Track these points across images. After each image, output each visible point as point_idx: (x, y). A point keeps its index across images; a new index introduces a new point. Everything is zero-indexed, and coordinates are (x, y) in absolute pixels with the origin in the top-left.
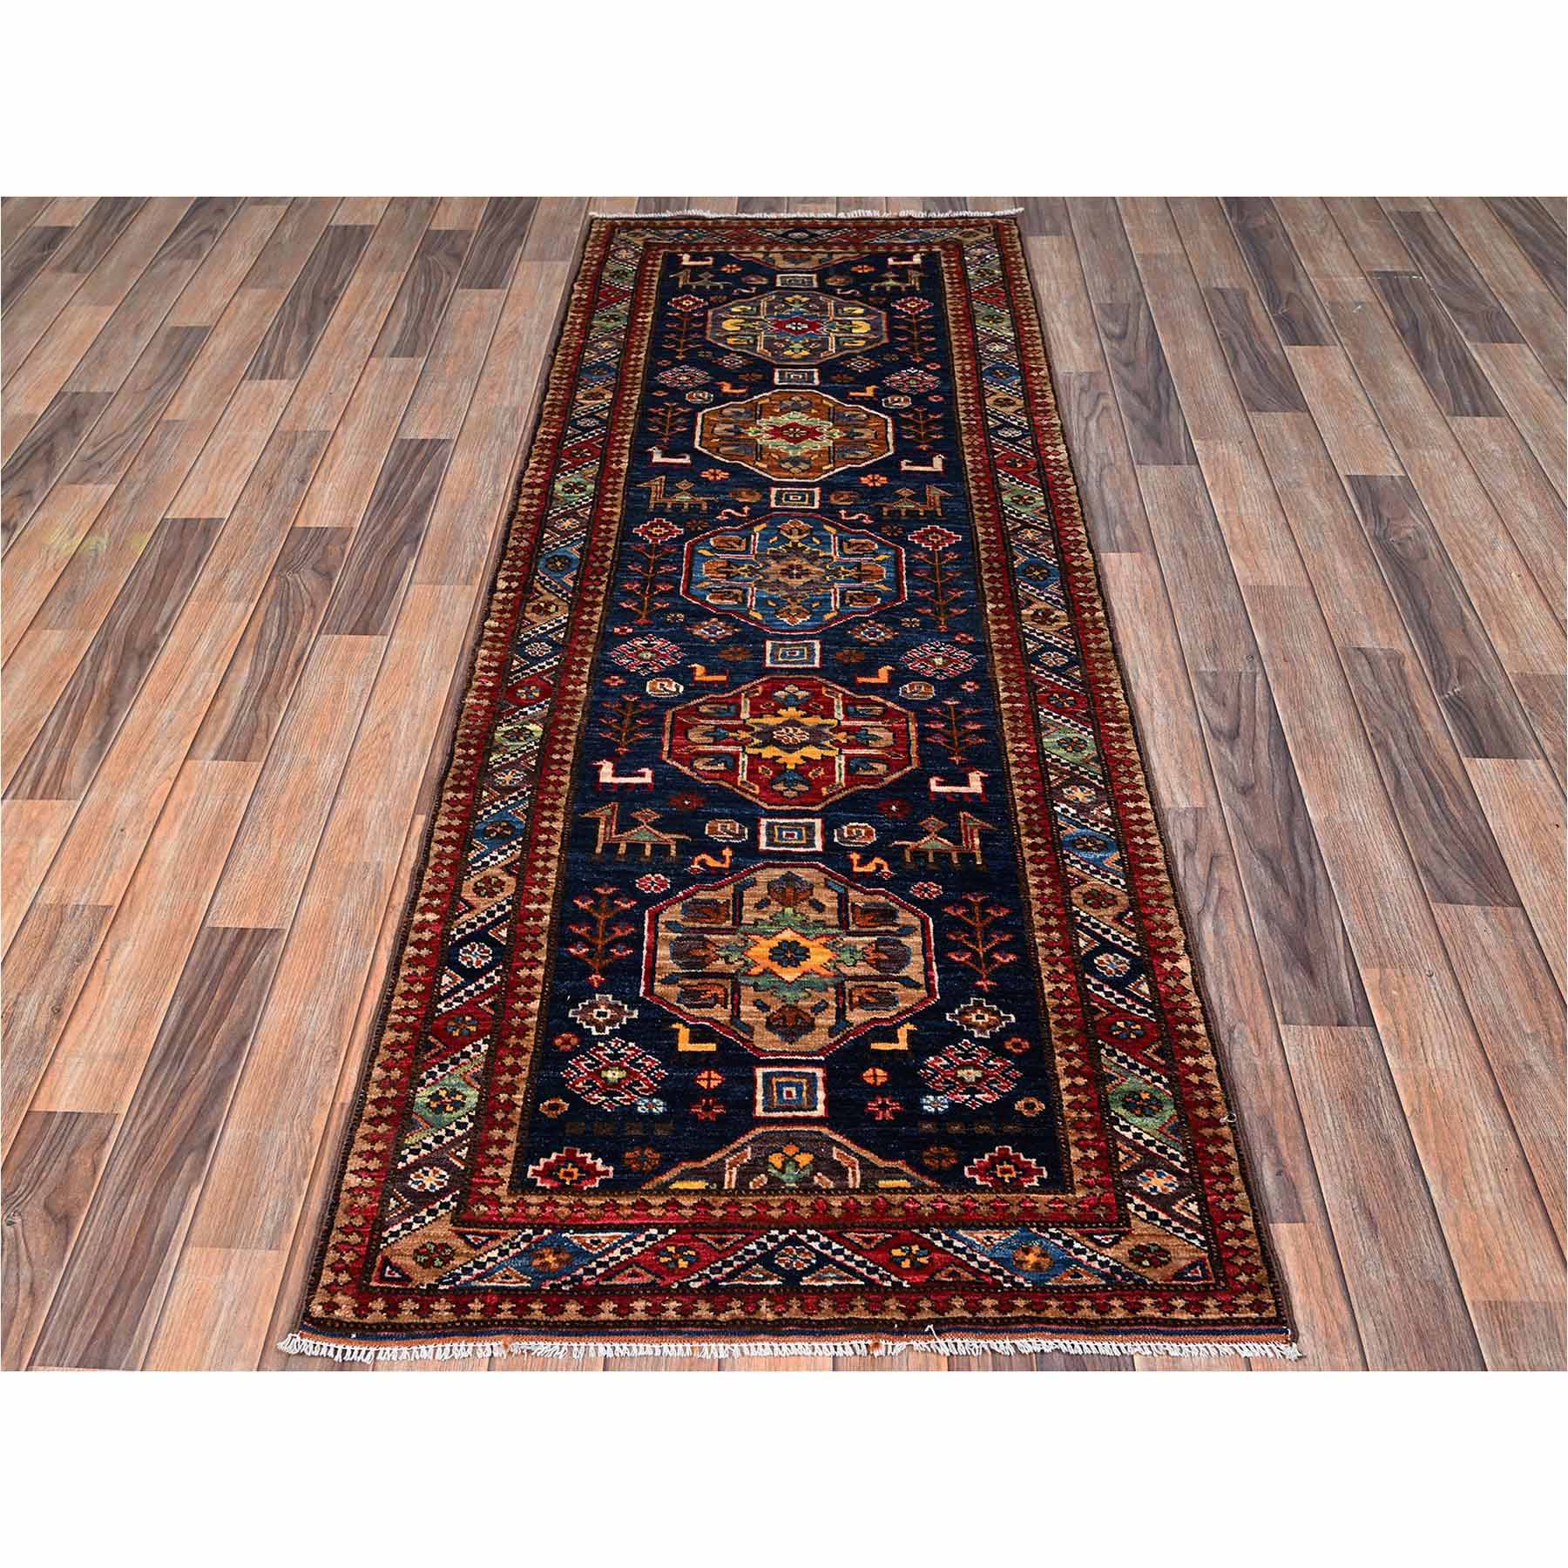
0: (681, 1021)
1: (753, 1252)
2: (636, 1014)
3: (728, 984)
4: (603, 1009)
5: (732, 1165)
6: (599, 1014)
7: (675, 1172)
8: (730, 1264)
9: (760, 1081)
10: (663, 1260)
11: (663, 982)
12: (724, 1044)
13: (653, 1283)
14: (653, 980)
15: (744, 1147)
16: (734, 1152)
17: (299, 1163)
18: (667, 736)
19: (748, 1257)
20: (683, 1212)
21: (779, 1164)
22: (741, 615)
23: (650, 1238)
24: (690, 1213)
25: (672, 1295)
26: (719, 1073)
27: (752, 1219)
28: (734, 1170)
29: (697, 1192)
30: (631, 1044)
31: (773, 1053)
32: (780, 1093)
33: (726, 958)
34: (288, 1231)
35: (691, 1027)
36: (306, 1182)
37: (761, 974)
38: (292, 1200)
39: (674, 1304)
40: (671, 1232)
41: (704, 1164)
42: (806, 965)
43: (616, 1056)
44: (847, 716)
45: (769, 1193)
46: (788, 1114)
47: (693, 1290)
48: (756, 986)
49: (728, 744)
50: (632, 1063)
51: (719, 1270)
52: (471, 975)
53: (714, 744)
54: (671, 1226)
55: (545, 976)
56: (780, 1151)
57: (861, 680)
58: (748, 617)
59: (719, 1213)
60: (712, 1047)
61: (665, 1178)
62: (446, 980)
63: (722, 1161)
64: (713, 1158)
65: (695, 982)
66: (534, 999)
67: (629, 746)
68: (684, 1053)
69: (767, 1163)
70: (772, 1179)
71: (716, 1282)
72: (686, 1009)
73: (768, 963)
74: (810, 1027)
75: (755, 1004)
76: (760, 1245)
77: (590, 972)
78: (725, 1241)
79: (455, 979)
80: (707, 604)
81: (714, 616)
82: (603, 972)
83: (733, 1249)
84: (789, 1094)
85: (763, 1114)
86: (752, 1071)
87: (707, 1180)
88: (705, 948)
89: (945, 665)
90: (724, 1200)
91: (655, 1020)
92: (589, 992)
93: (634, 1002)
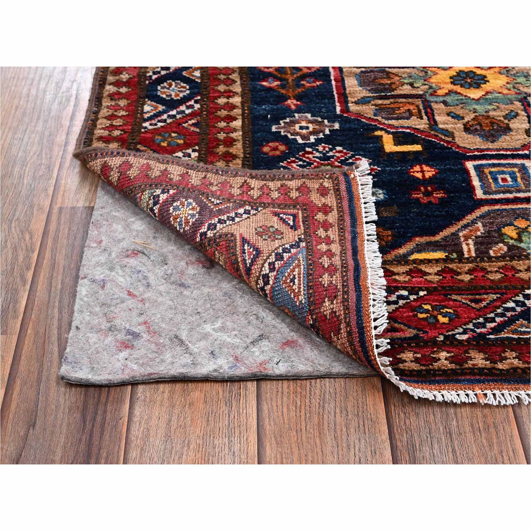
0: (382, 129)
1: (513, 309)
2: (337, 126)
3: (419, 102)
4: (304, 124)
5: (466, 238)
6: (301, 128)
7: (410, 246)
8: (493, 320)
9: (473, 173)
10: (421, 316)
11: (356, 103)
12: (428, 145)
13: (417, 336)
14: (347, 102)
15: (474, 222)
16: (465, 227)
17: (21, 258)
19: (509, 314)
20: (429, 278)
21: (514, 235)
23: (401, 297)
24: (437, 278)
25: (441, 346)
26: (431, 166)
27: (500, 281)
28: (470, 241)
29: (437, 261)
30: (339, 148)
31: (478, 150)
32: (495, 180)
33: (411, 85)
34: (16, 317)
35: (393, 133)
36: (29, 275)
37: (446, 94)
38: (16, 290)
39: (444, 355)
40: (422, 293)
41: (438, 238)
42: (486, 87)
43: (325, 158)
45: (512, 259)
46: (510, 196)
47: (461, 342)
48: (445, 103)
50: (342, 162)
51: (483, 325)
52: (171, 104)
54: (421, 289)
55: (243, 103)
56: (511, 224)
59: (467, 278)
60: (418, 148)
61: (402, 251)
62: (147, 108)
63: (455, 235)
64: (446, 232)
65: (387, 102)
66: (235, 119)
68: (391, 153)
69: (501, 235)
70: (511, 248)
71: (482, 336)
72: (383, 121)
73: (451, 87)
74: (507, 129)
75: (448, 114)
76: (517, 302)
77: (285, 98)
78: (481, 301)
79: (156, 108)
82: (298, 98)
83: (492, 307)
84: (504, 180)
85: (484, 197)
86: (463, 165)
87: (445, 251)
88: (389, 78)
90: (468, 267)
91: (356, 129)
92: (288, 112)
93: (333, 118)
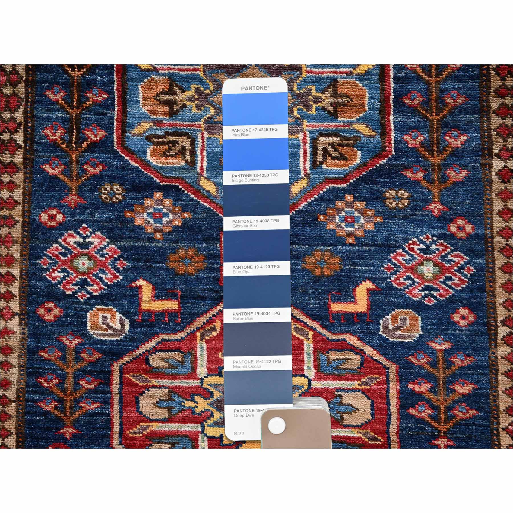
18: (116, 407)
22: (190, 187)
44: (321, 374)
49: (184, 421)
53: (170, 420)
57: (336, 307)
58: (198, 191)
67: (76, 423)
80: (147, 165)
81: (159, 188)
89: (436, 277)
